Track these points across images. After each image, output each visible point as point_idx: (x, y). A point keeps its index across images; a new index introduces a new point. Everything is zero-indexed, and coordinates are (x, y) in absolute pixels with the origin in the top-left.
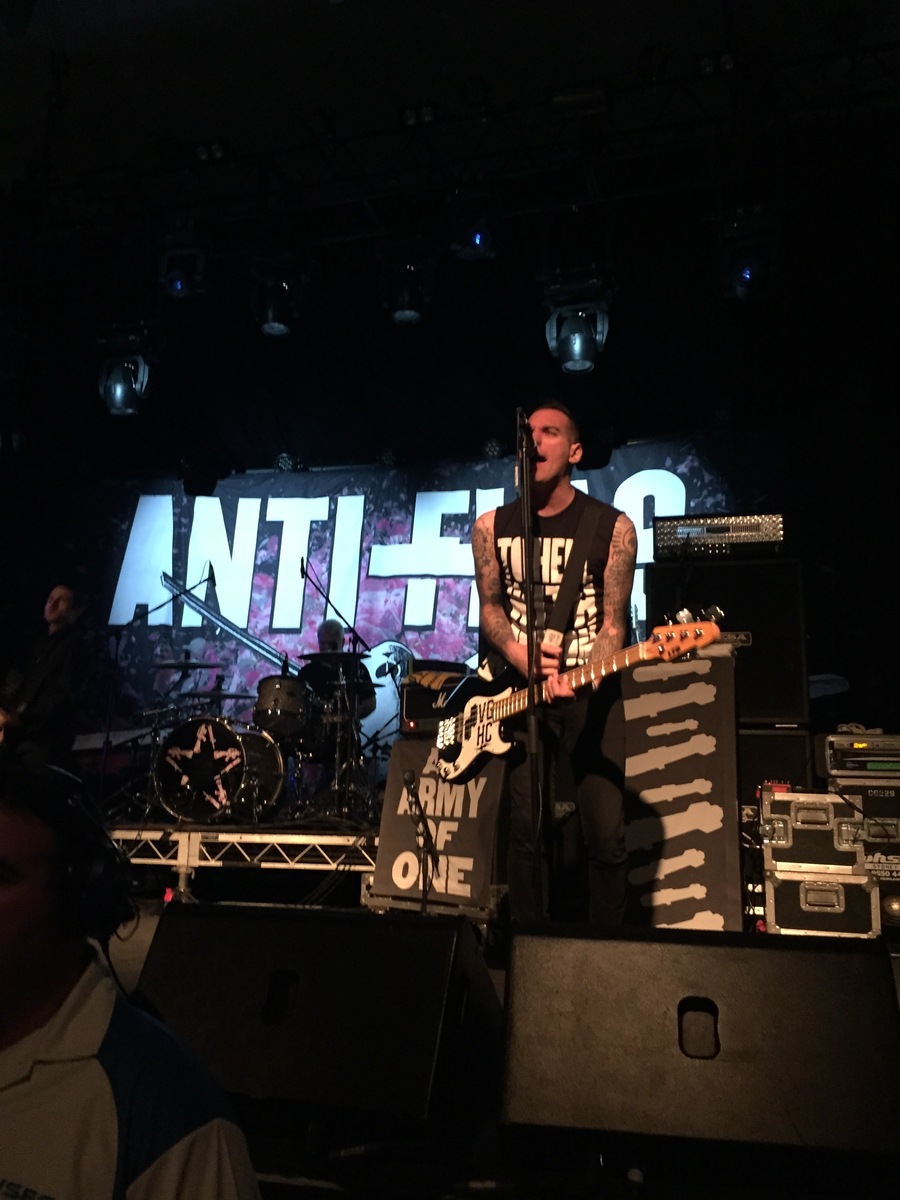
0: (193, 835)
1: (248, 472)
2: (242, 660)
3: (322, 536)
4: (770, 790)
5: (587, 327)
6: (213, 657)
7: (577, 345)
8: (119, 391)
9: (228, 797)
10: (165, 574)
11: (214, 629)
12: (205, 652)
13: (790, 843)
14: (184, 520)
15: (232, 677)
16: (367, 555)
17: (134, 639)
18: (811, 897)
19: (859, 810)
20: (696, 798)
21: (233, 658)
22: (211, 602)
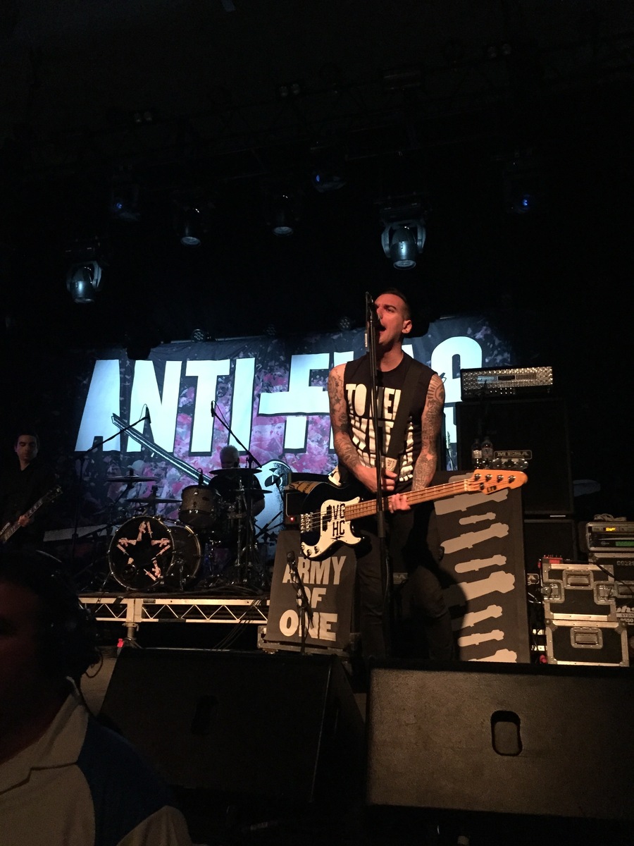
0: (136, 599)
1: (172, 342)
2: (170, 475)
3: (225, 386)
4: (548, 562)
5: (411, 237)
6: (149, 473)
7: (404, 249)
8: (81, 286)
9: (162, 573)
10: (115, 415)
11: (151, 453)
12: (144, 470)
13: (563, 600)
14: (127, 377)
15: (163, 487)
16: (257, 399)
17: (93, 462)
18: (579, 638)
19: (611, 575)
20: (496, 568)
21: (163, 474)
22: (147, 435)
